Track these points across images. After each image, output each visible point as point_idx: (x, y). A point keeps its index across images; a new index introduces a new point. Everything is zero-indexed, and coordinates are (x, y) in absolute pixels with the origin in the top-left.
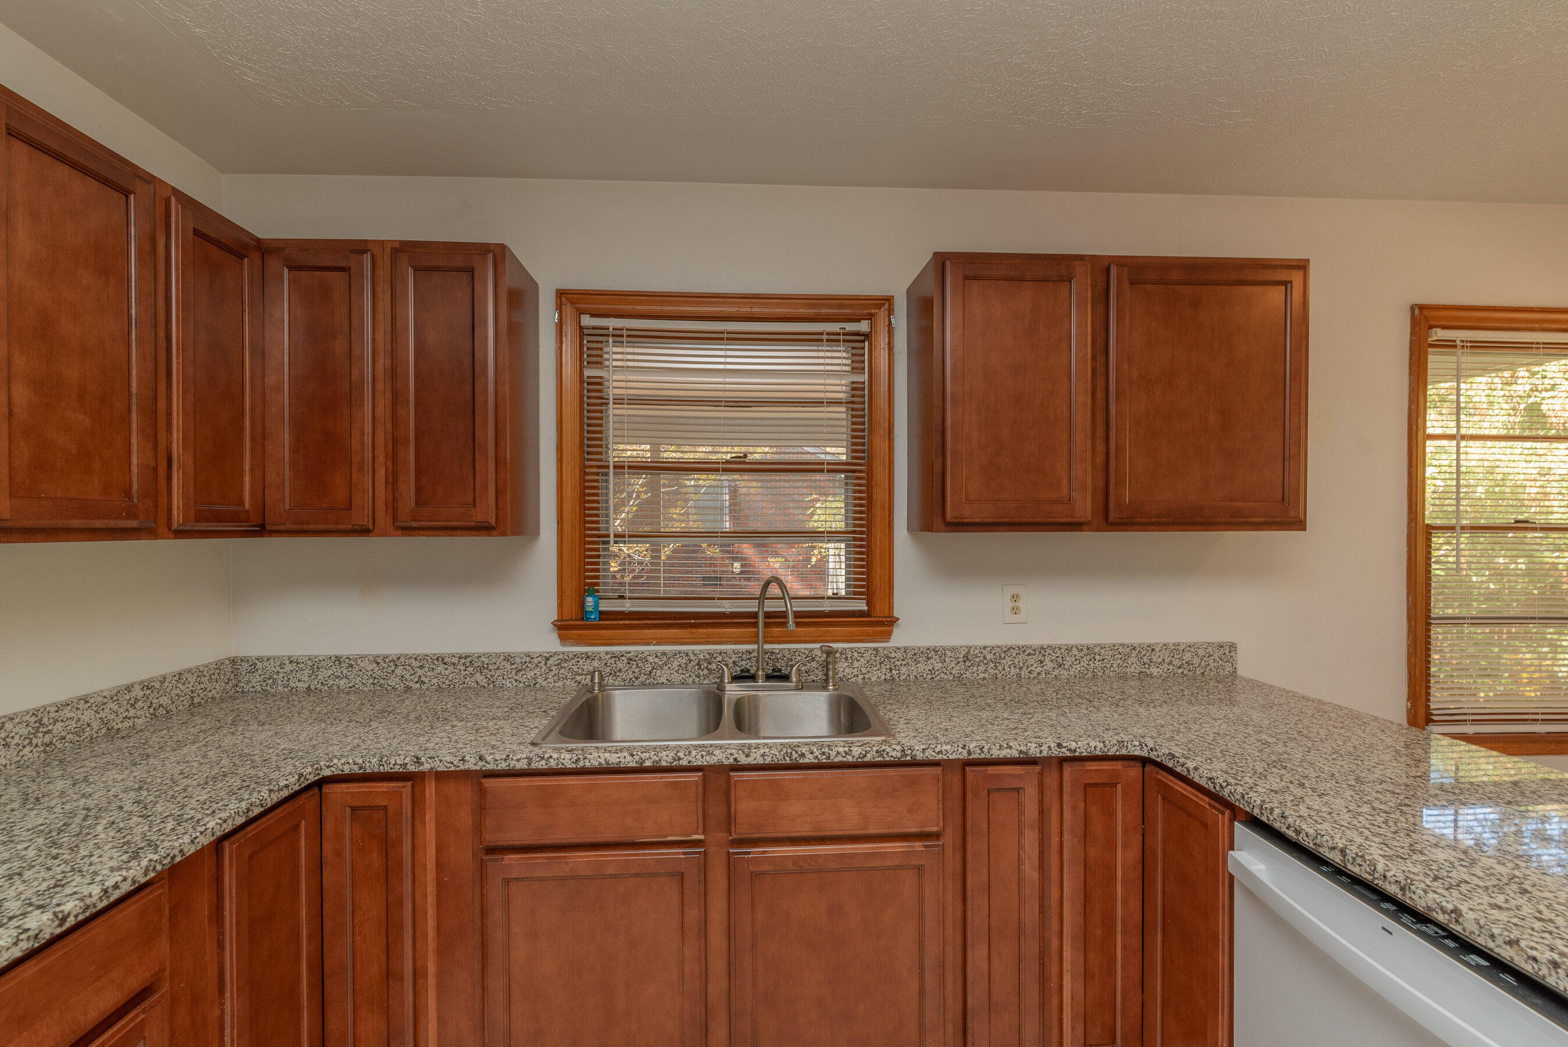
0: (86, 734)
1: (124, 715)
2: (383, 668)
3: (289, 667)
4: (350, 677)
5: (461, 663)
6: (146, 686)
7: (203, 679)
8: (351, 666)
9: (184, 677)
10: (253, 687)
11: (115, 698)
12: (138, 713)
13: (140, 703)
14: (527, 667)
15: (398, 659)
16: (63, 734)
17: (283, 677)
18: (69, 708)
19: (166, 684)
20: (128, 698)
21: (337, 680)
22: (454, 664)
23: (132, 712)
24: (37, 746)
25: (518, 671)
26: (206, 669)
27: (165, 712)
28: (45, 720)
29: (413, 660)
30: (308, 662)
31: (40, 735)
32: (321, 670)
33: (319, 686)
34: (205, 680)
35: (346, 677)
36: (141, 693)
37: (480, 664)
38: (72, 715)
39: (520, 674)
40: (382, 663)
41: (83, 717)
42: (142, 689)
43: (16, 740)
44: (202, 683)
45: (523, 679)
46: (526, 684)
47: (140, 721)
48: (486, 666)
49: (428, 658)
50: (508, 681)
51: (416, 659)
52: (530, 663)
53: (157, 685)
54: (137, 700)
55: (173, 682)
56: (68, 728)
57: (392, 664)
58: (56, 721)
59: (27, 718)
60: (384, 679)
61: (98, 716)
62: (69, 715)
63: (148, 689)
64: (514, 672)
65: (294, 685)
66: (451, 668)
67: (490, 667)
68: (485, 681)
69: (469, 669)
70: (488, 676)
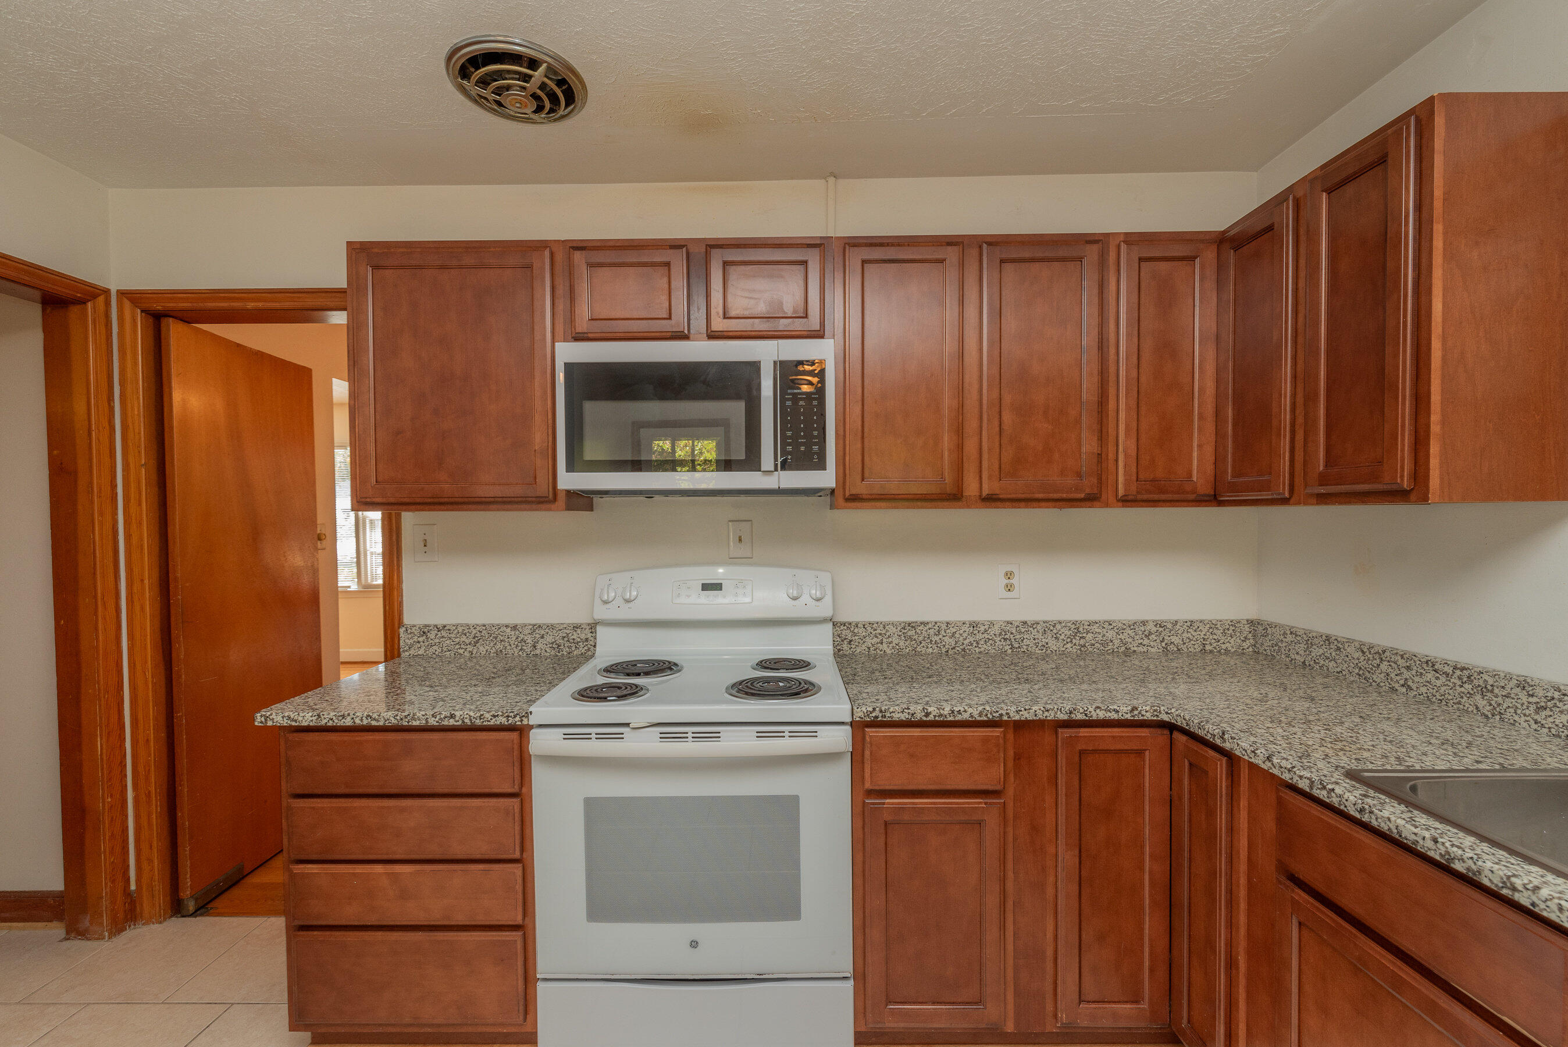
0: (1110, 647)
1: (1140, 641)
2: (1369, 659)
3: (1290, 638)
4: (1339, 661)
5: (1456, 675)
6: (1159, 624)
7: (1215, 631)
8: (1339, 649)
9: (1196, 625)
10: (1265, 651)
11: (1132, 627)
12: (1152, 643)
13: (1153, 636)
14: (1555, 706)
15: (1384, 652)
16: (1093, 642)
17: (1286, 646)
18: (1098, 625)
19: (1178, 627)
20: (1143, 630)
21: (1327, 662)
22: (1447, 675)
23: (1146, 642)
24: (1075, 644)
25: (1539, 709)
26: (1219, 623)
27: (1176, 649)
28: (1081, 629)
29: (1399, 658)
30: (1304, 636)
31: (1078, 638)
32: (1314, 647)
33: (1312, 663)
34: (1219, 632)
35: (1334, 660)
36: (1155, 629)
37: (1481, 683)
38: (1099, 631)
39: (1544, 713)
40: (1367, 653)
41: (1107, 634)
42: (1156, 626)
43: (1062, 637)
44: (1215, 634)
45: (1548, 722)
46: (1553, 731)
47: (1153, 650)
48: (1489, 688)
49: (1416, 659)
50: (1523, 718)
51: (1402, 657)
52: (1560, 701)
53: (1169, 626)
54: (1150, 633)
55: (1185, 626)
56: (1097, 639)
57: (1377, 656)
58: (1088, 632)
59: (1069, 624)
60: (1369, 672)
61: (1118, 637)
62: (1098, 630)
63: (1160, 627)
64: (1532, 708)
65: (1293, 657)
66: (1443, 679)
67: (1496, 691)
68: (1488, 708)
69: (1466, 686)
70: (1493, 703)
